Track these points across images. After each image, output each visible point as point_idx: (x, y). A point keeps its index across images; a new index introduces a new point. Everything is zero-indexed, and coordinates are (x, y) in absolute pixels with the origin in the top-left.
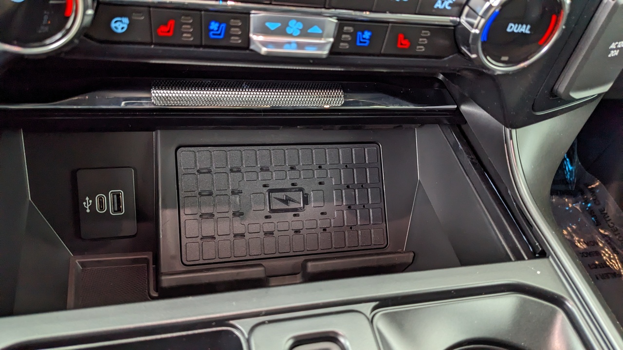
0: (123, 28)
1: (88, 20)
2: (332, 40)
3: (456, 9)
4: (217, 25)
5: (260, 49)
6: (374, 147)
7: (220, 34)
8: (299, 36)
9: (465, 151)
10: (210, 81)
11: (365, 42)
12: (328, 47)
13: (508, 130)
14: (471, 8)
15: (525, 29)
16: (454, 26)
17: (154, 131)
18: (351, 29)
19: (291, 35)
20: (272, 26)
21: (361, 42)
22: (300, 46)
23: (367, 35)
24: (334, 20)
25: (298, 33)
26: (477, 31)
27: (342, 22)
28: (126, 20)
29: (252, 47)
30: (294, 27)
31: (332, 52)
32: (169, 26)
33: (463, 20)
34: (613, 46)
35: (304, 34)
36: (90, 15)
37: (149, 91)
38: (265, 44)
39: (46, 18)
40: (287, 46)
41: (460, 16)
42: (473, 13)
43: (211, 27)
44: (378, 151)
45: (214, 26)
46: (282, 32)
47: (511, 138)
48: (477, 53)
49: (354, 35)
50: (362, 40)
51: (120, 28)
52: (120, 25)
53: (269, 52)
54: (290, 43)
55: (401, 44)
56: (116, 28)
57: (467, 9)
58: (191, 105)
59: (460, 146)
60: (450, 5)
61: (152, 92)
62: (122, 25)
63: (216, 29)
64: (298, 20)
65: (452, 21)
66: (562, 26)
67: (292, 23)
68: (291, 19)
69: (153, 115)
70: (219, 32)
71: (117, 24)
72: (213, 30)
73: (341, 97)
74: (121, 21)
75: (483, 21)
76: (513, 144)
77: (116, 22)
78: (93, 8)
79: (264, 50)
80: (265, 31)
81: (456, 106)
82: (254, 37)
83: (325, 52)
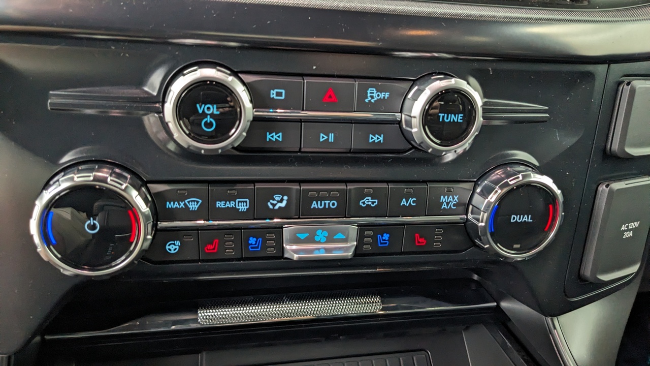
0: (175, 249)
1: (147, 244)
2: (355, 243)
3: (461, 209)
4: (255, 239)
5: (293, 256)
6: (422, 355)
7: (258, 247)
8: (326, 242)
9: (515, 349)
10: (252, 298)
11: (386, 243)
12: (353, 249)
13: (549, 319)
14: (473, 205)
15: (526, 219)
16: (463, 223)
17: (200, 353)
18: (371, 233)
19: (319, 242)
20: (302, 236)
21: (381, 243)
22: (327, 250)
23: (386, 236)
24: (355, 228)
25: (324, 240)
26: (483, 224)
27: (362, 227)
28: (178, 243)
29: (286, 255)
30: (321, 235)
31: (356, 254)
32: (214, 245)
33: (470, 216)
34: (624, 228)
35: (330, 240)
36: (149, 239)
37: (196, 313)
38: (296, 252)
39: (110, 249)
40: (317, 251)
41: (467, 214)
42: (477, 210)
43: (250, 242)
44: (428, 357)
45: (252, 240)
46: (311, 240)
47: (555, 328)
48: (489, 243)
49: (374, 237)
50: (382, 242)
51: (172, 249)
52: (173, 247)
53: (299, 257)
54: (319, 249)
55: (419, 242)
56: (170, 250)
57: (471, 207)
58: (235, 322)
59: (508, 344)
60: (454, 205)
61: (199, 312)
62: (174, 247)
63: (254, 243)
64: (323, 230)
65: (461, 219)
66: (561, 213)
67: (319, 232)
68: (318, 229)
69: (199, 334)
70: (257, 246)
71: (170, 247)
72: (252, 244)
73: (378, 302)
74: (174, 244)
75: (486, 215)
76: (558, 334)
77: (169, 245)
78: (151, 235)
79: (296, 257)
80: (296, 241)
81: (495, 304)
82: (288, 247)
83: (350, 254)
